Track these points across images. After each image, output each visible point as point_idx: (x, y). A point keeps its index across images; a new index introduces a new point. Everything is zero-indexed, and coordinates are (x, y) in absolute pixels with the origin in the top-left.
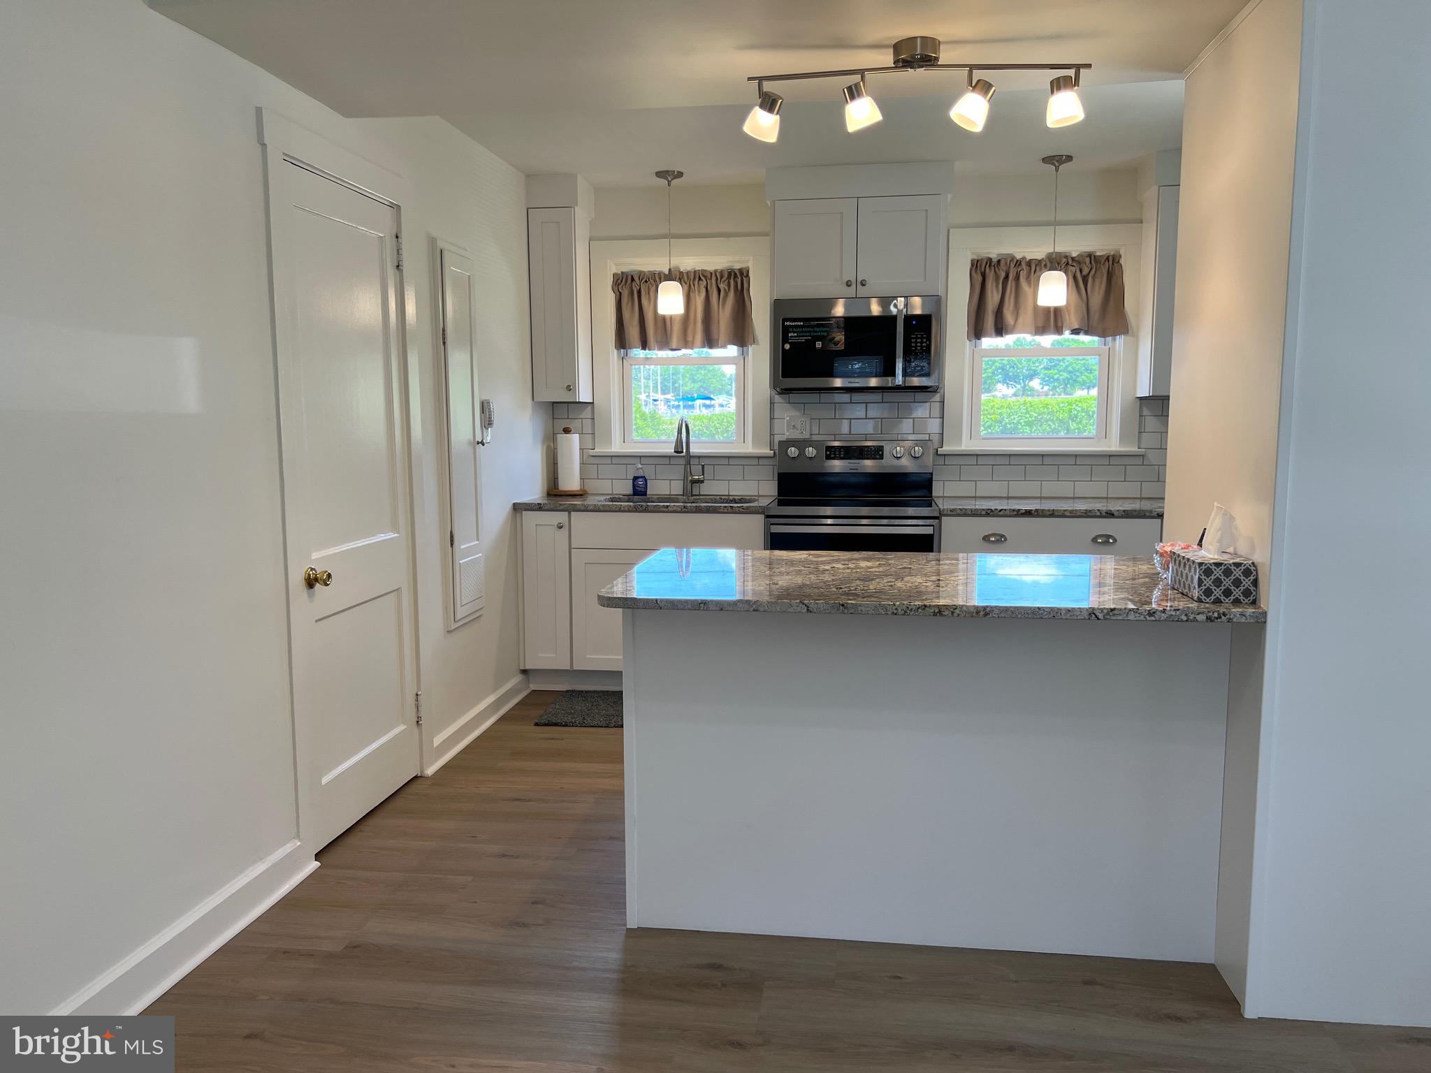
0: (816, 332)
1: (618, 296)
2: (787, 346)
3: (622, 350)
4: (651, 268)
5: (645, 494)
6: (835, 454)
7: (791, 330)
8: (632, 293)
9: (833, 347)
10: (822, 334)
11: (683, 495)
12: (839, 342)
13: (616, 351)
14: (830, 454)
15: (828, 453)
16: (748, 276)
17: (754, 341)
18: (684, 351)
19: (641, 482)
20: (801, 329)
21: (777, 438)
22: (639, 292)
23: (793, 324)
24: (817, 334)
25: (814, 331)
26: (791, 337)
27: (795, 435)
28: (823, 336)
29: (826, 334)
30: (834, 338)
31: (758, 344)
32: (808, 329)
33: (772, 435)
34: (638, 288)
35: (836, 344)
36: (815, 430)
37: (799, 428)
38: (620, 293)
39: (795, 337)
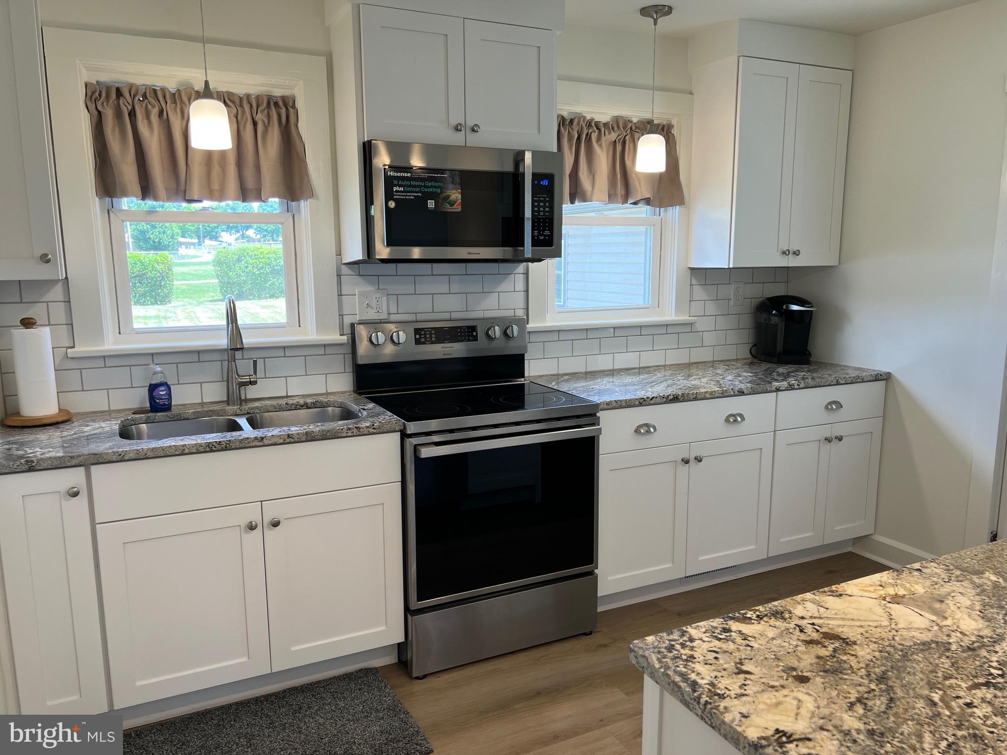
0: (428, 187)
1: (95, 119)
2: (392, 204)
3: (107, 199)
4: (148, 81)
5: (167, 408)
6: (426, 338)
7: (396, 182)
8: (118, 114)
9: (448, 208)
10: (434, 190)
11: (228, 402)
12: (455, 202)
13: (97, 199)
14: (420, 337)
15: (418, 337)
16: (294, 107)
17: (311, 194)
18: (206, 203)
19: (162, 392)
20: (408, 183)
21: (348, 320)
22: (132, 114)
23: (399, 174)
24: (429, 190)
25: (425, 187)
26: (396, 191)
27: (371, 315)
28: (436, 193)
29: (439, 191)
30: (449, 196)
31: (317, 199)
32: (417, 183)
33: (341, 316)
34: (130, 108)
35: (452, 204)
36: (393, 309)
37: (374, 307)
38: (99, 112)
39: (401, 192)
